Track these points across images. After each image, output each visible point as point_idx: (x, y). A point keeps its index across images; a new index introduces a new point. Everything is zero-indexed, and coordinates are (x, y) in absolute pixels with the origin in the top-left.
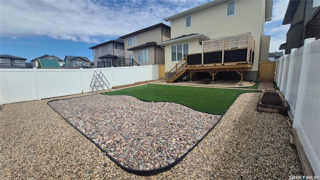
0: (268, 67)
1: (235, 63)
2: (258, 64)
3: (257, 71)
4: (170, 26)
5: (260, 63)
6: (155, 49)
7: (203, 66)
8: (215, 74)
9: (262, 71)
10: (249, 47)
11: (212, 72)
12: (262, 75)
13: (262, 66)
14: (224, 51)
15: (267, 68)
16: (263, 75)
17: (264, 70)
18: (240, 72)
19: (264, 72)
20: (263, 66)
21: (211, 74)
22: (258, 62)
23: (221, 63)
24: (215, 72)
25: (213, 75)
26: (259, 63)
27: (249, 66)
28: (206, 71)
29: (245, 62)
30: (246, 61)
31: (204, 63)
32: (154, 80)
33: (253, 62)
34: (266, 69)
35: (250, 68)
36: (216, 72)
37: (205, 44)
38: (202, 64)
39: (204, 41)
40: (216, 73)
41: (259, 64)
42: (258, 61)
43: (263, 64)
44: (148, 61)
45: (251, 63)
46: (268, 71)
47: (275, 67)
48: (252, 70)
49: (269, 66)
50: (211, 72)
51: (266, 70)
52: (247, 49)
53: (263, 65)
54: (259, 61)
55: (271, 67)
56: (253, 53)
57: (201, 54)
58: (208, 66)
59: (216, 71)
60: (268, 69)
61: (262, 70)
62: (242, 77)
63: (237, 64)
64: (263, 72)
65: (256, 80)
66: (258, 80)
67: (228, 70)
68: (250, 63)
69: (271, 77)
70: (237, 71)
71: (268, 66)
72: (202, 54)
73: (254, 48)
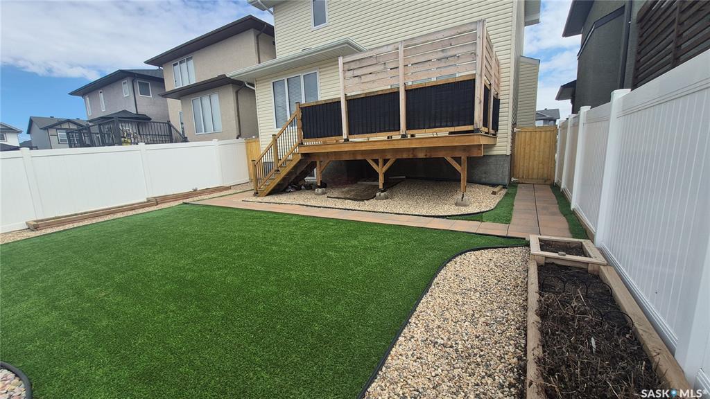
0: (537, 143)
1: (444, 132)
2: (510, 133)
3: (508, 153)
4: (273, 25)
5: (515, 130)
6: (237, 92)
7: (347, 140)
8: (385, 169)
9: (522, 154)
10: (479, 72)
11: (376, 161)
12: (522, 165)
13: (521, 138)
14: (407, 91)
15: (535, 146)
16: (526, 165)
17: (527, 151)
18: (458, 160)
19: (527, 157)
20: (523, 138)
21: (374, 166)
22: (510, 129)
23: (399, 130)
24: (385, 161)
25: (381, 170)
26: (513, 132)
27: (484, 141)
28: (359, 158)
29: (470, 128)
30: (472, 123)
31: (350, 133)
32: (227, 184)
33: (496, 127)
34: (532, 147)
35: (489, 147)
36: (388, 160)
37: (347, 67)
38: (345, 137)
39: (344, 56)
40: (388, 165)
41: (514, 134)
42: (510, 125)
43: (523, 134)
44: (219, 127)
45: (492, 131)
46: (537, 153)
47: (556, 142)
48: (496, 151)
49: (540, 138)
50: (373, 160)
51: (532, 152)
52: (474, 80)
53: (525, 137)
54: (514, 125)
55: (545, 142)
56: (497, 102)
57: (337, 103)
58: (371, 139)
59: (387, 158)
60: (538, 148)
61: (522, 150)
62: (464, 176)
63: (451, 133)
64: (524, 155)
65: (506, 182)
66: (513, 179)
67: (421, 155)
68: (486, 130)
69: (546, 171)
70: (449, 159)
71: (538, 139)
72: (340, 102)
73: (498, 86)
